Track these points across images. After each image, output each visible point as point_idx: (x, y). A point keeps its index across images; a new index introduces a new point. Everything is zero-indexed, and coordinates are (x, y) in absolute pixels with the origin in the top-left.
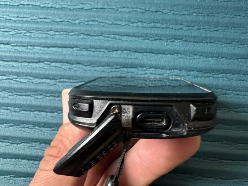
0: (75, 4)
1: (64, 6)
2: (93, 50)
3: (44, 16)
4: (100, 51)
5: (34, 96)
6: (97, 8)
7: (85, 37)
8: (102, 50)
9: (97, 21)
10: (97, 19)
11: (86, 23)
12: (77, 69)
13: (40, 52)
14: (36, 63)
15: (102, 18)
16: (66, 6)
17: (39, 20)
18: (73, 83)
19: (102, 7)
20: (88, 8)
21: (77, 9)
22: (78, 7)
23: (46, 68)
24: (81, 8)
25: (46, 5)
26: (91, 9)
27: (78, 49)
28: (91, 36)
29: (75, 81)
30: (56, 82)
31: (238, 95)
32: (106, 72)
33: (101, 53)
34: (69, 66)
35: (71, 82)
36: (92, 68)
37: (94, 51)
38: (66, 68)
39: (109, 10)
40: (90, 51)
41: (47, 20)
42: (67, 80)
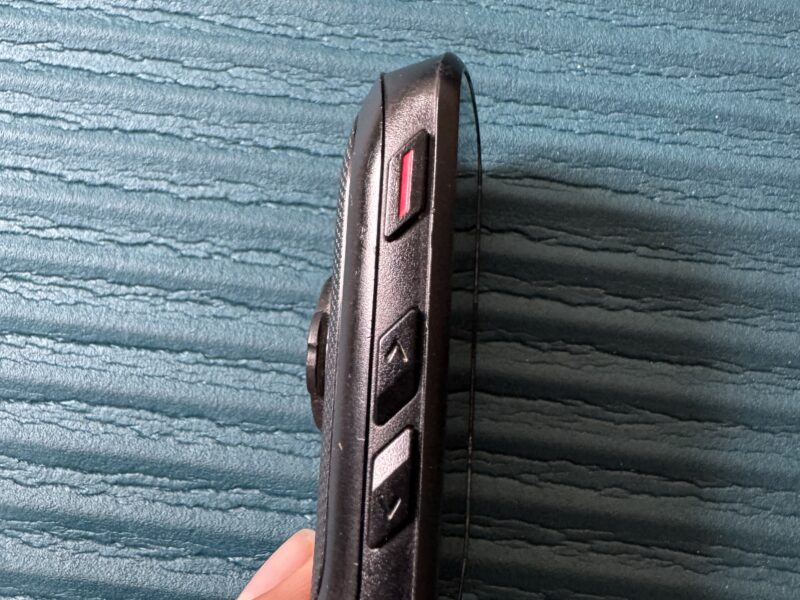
0: (197, 180)
1: (156, 185)
2: (255, 363)
3: (76, 221)
4: (280, 372)
5: (15, 532)
6: (279, 203)
7: (230, 311)
8: (289, 367)
9: (277, 252)
10: (276, 244)
11: (235, 256)
12: (190, 437)
13: (53, 359)
14: (33, 402)
15: (298, 241)
16: (164, 186)
17: (54, 233)
18: (174, 490)
19: (297, 197)
20: (246, 199)
21: (202, 198)
22: (209, 193)
23: (69, 424)
24: (222, 195)
25: (87, 176)
26: (257, 203)
27: (200, 356)
28: (251, 308)
29: (176, 483)
30: (106, 482)
31: (783, 569)
32: (300, 455)
33: (286, 378)
34: (158, 422)
35: (162, 487)
36: (247, 438)
37: (257, 370)
38: (145, 432)
39: (323, 210)
40: (245, 366)
41: (85, 235)
42: (149, 479)
